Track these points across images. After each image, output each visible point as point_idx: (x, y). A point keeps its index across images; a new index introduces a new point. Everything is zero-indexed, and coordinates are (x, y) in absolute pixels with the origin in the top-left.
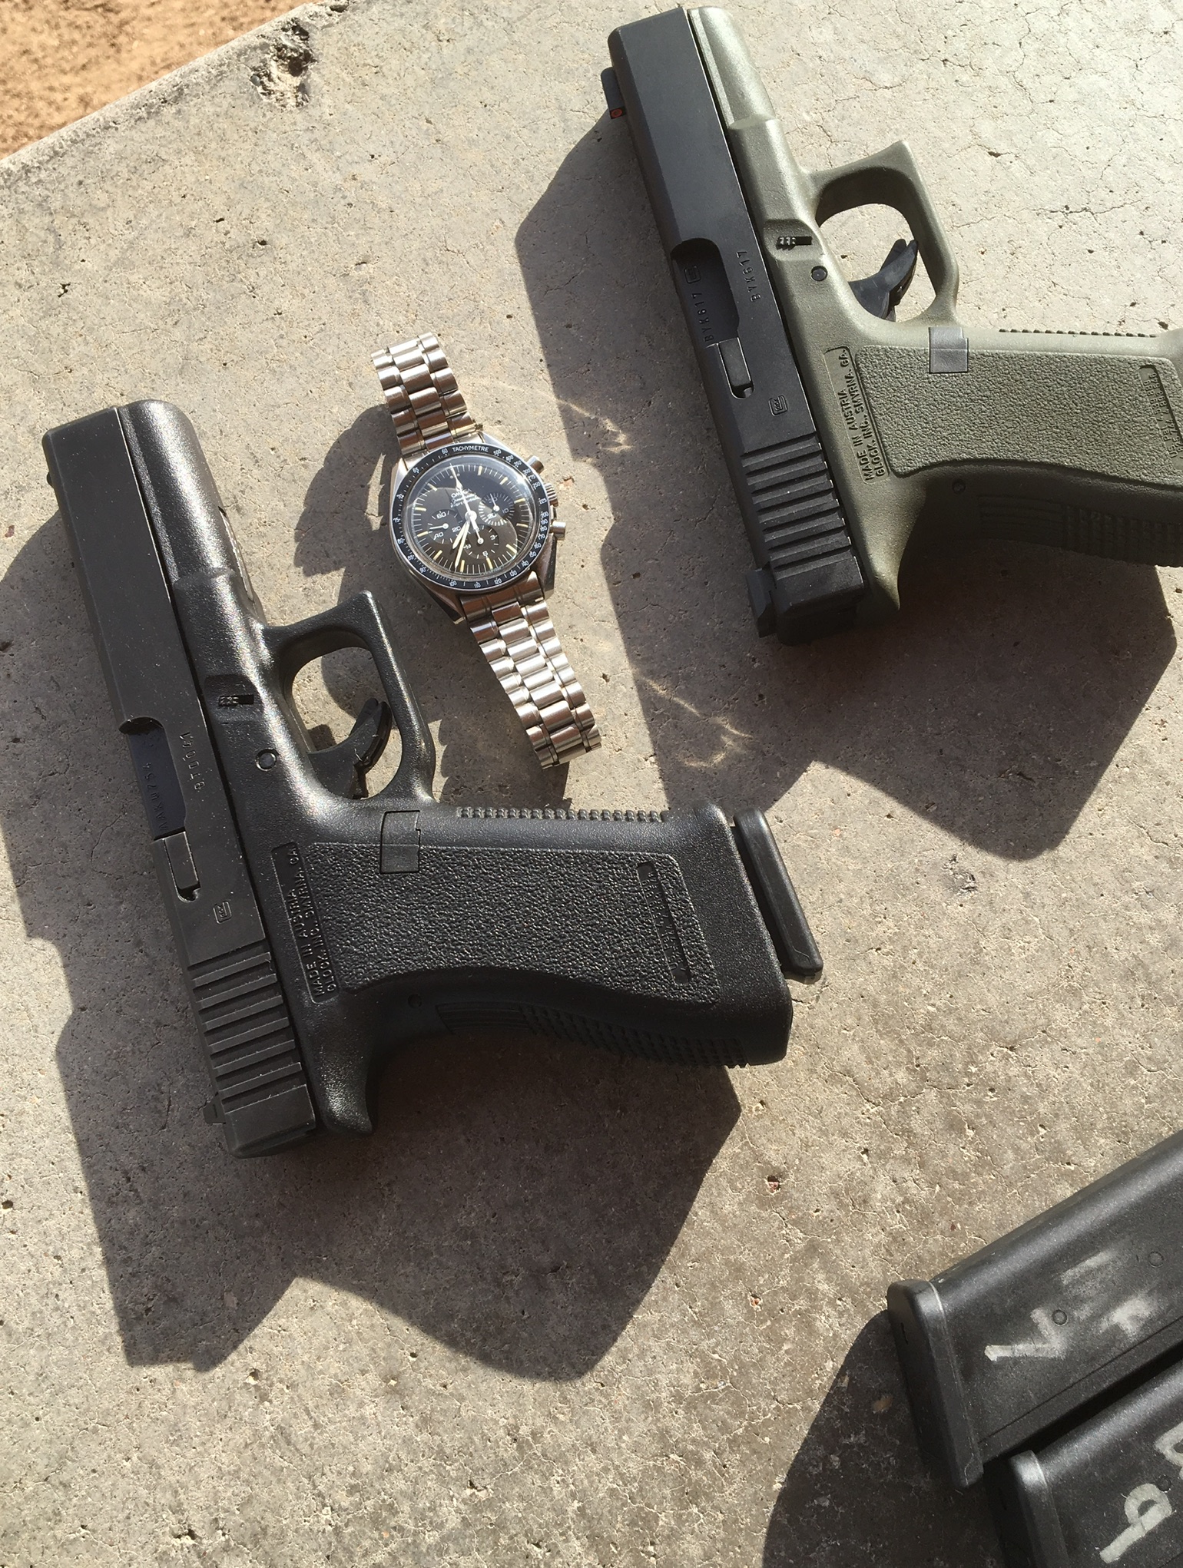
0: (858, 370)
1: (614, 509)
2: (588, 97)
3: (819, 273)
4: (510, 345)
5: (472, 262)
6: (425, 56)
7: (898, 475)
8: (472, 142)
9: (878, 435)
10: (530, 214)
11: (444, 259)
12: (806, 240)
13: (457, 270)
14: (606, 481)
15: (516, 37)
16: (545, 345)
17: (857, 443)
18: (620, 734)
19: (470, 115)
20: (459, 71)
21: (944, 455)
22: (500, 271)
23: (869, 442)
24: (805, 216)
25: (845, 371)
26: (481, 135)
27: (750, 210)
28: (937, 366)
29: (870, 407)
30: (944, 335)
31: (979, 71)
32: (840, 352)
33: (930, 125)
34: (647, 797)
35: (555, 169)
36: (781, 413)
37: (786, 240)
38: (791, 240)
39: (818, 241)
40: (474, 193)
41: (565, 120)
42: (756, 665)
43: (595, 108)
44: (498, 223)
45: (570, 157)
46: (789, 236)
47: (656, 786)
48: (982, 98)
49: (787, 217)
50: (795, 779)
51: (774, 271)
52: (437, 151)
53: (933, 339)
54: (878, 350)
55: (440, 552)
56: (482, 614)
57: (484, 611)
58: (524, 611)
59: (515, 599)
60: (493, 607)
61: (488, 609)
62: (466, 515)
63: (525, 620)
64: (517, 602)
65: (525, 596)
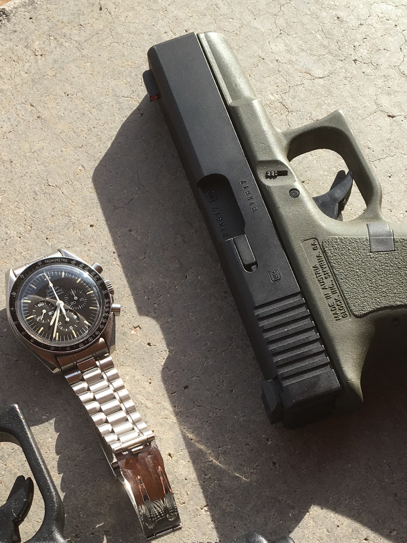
0: (324, 252)
1: (168, 345)
2: (133, 88)
3: (294, 193)
4: (92, 244)
5: (65, 192)
6: (27, 65)
7: (356, 316)
8: (60, 118)
9: (342, 292)
10: (101, 162)
11: (47, 191)
12: (284, 173)
13: (56, 197)
14: (162, 327)
15: (85, 52)
16: (115, 243)
17: (328, 297)
18: (183, 492)
19: (58, 101)
20: (49, 74)
21: (385, 303)
22: (84, 197)
23: (335, 296)
24: (281, 157)
25: (316, 253)
26: (66, 113)
27: (247, 156)
28: (374, 248)
29: (334, 275)
30: (376, 228)
31: (377, 67)
32: (312, 241)
33: (350, 100)
34: (204, 534)
35: (115, 133)
36: (277, 280)
37: (271, 173)
38: (275, 173)
39: (291, 173)
40: (64, 149)
41: (119, 103)
42: (269, 443)
43: (138, 95)
44: (80, 168)
45: (124, 126)
46: (273, 170)
47: (210, 526)
48: (380, 82)
49: (270, 159)
50: (302, 518)
51: (265, 193)
52: (38, 124)
53: (371, 231)
54: (336, 239)
55: (42, 328)
56: (72, 366)
57: (72, 364)
58: (97, 363)
59: (91, 355)
60: (78, 361)
61: (75, 363)
62: (57, 304)
63: (99, 369)
64: (93, 357)
65: (97, 353)
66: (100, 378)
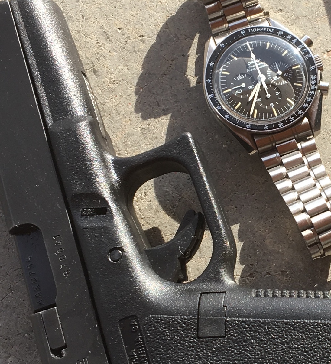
55: (240, 104)
56: (270, 147)
57: (271, 145)
58: (299, 145)
59: (293, 137)
60: (277, 143)
61: (274, 144)
62: (258, 77)
63: (300, 152)
64: (294, 139)
65: (300, 135)
66: (301, 162)
